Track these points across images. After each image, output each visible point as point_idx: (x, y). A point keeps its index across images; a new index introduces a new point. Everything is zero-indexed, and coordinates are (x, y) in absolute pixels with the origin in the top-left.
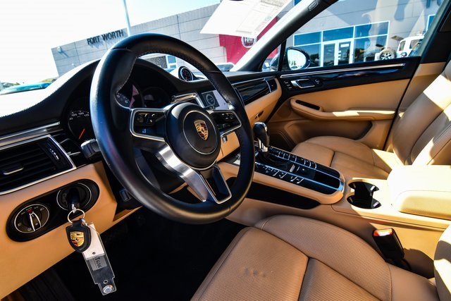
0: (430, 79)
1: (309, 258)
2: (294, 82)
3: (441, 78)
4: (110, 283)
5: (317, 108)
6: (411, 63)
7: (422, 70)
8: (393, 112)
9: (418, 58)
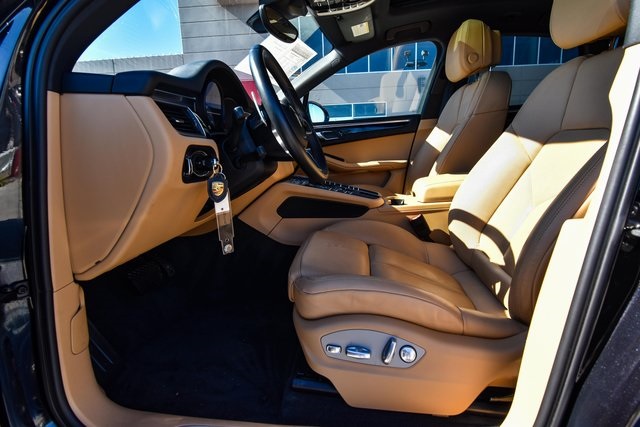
0: (429, 131)
1: (368, 245)
2: (319, 134)
3: (436, 129)
4: (230, 243)
5: (342, 160)
6: (415, 119)
7: (423, 124)
8: (405, 161)
9: (419, 116)
